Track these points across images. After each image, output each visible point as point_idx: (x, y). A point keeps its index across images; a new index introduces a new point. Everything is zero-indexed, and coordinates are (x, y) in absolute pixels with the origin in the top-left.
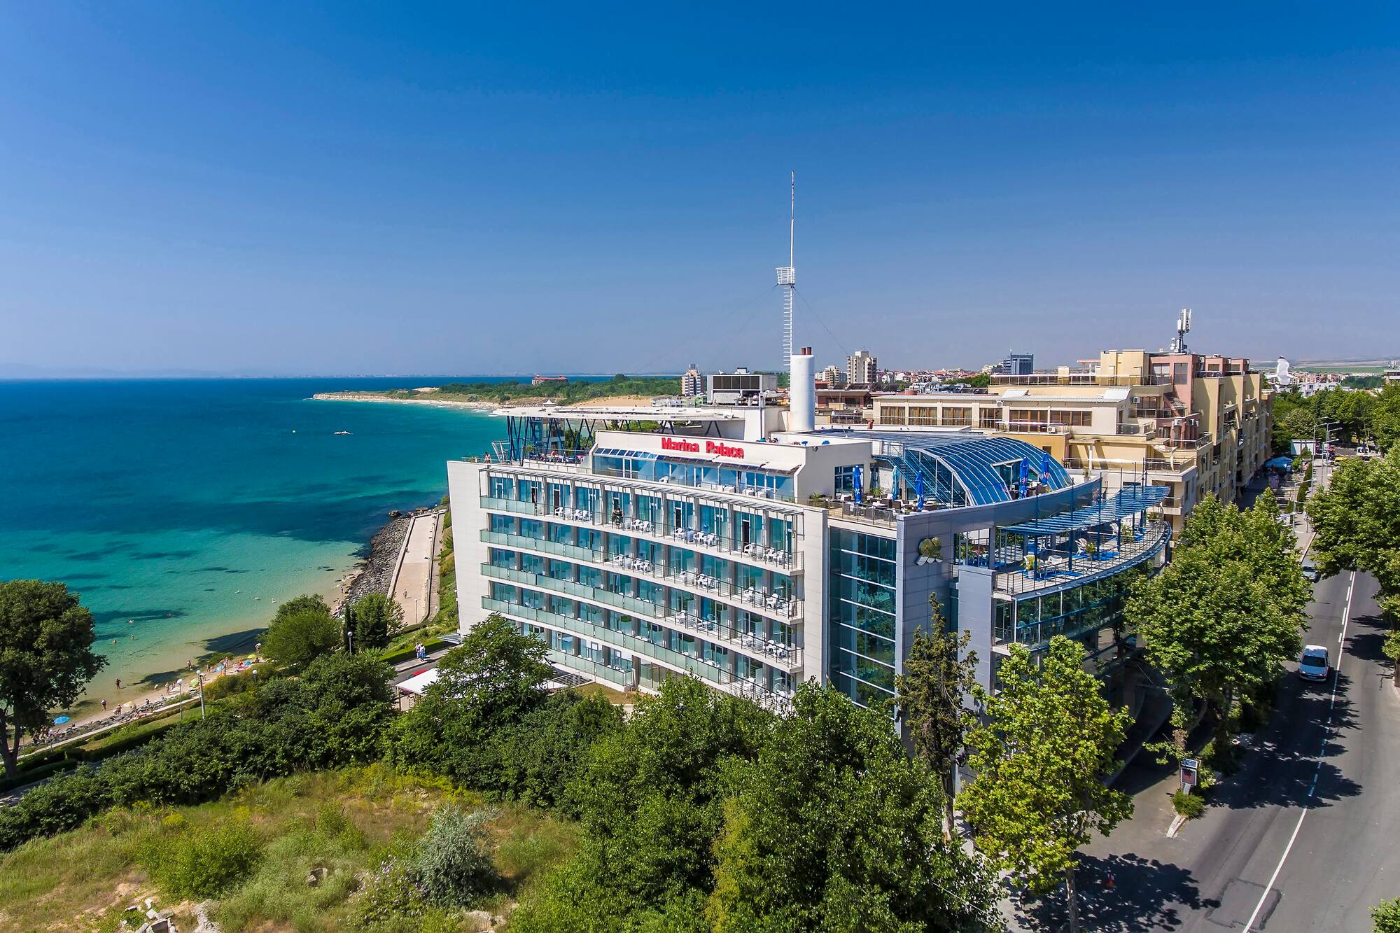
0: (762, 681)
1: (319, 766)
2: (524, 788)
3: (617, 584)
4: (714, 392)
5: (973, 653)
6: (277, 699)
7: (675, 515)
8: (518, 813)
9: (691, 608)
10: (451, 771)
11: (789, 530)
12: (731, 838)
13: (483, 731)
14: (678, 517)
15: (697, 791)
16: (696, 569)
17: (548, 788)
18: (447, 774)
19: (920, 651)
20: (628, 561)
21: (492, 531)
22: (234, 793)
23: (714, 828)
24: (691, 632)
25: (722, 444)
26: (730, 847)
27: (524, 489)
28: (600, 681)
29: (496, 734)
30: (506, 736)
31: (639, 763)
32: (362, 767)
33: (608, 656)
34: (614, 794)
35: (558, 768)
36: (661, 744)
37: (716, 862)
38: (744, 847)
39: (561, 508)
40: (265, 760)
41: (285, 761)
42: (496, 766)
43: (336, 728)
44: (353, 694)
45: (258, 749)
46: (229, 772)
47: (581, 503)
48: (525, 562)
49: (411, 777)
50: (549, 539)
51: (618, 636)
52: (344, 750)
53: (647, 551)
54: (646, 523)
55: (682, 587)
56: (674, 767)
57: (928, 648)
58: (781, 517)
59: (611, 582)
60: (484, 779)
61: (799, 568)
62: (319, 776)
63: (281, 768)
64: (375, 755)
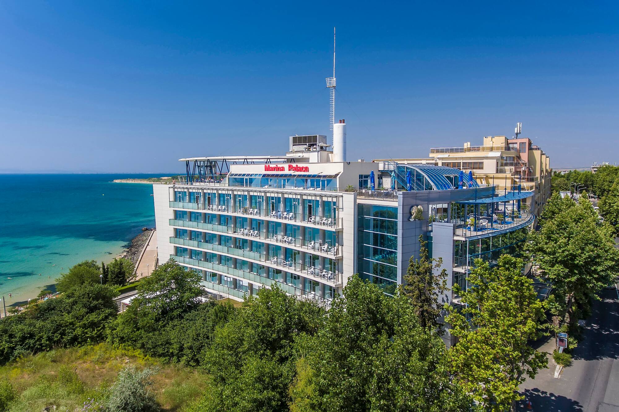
0: (319, 293)
1: (70, 345)
2: (182, 355)
3: (241, 244)
4: (293, 145)
5: (445, 270)
6: (49, 308)
7: (271, 205)
8: (178, 370)
9: (280, 255)
10: (143, 346)
11: (335, 207)
12: (301, 384)
13: (162, 323)
14: (273, 206)
15: (280, 355)
16: (282, 233)
17: (196, 355)
18: (140, 348)
19: (413, 270)
20: (246, 231)
21: (176, 219)
22: (15, 361)
23: (290, 378)
24: (280, 268)
25: (297, 165)
26: (300, 390)
27: (192, 197)
28: (231, 297)
29: (169, 325)
30: (174, 326)
31: (244, 338)
32: (94, 345)
33: (236, 284)
34: (229, 357)
35: (202, 343)
36: (258, 326)
37: (291, 400)
38: (309, 390)
39: (211, 206)
40: (36, 342)
41: (48, 342)
42: (167, 343)
43: (81, 323)
44: (92, 305)
45: (32, 336)
46: (13, 349)
47: (222, 203)
48: (193, 235)
49: (121, 350)
50: (205, 222)
51: (241, 272)
52: (84, 335)
53: (256, 225)
54: (256, 210)
55: (275, 243)
56: (266, 340)
57: (418, 268)
58: (330, 199)
59: (238, 245)
60: (160, 350)
61: (340, 227)
62: (68, 350)
63: (46, 346)
64: (103, 339)
